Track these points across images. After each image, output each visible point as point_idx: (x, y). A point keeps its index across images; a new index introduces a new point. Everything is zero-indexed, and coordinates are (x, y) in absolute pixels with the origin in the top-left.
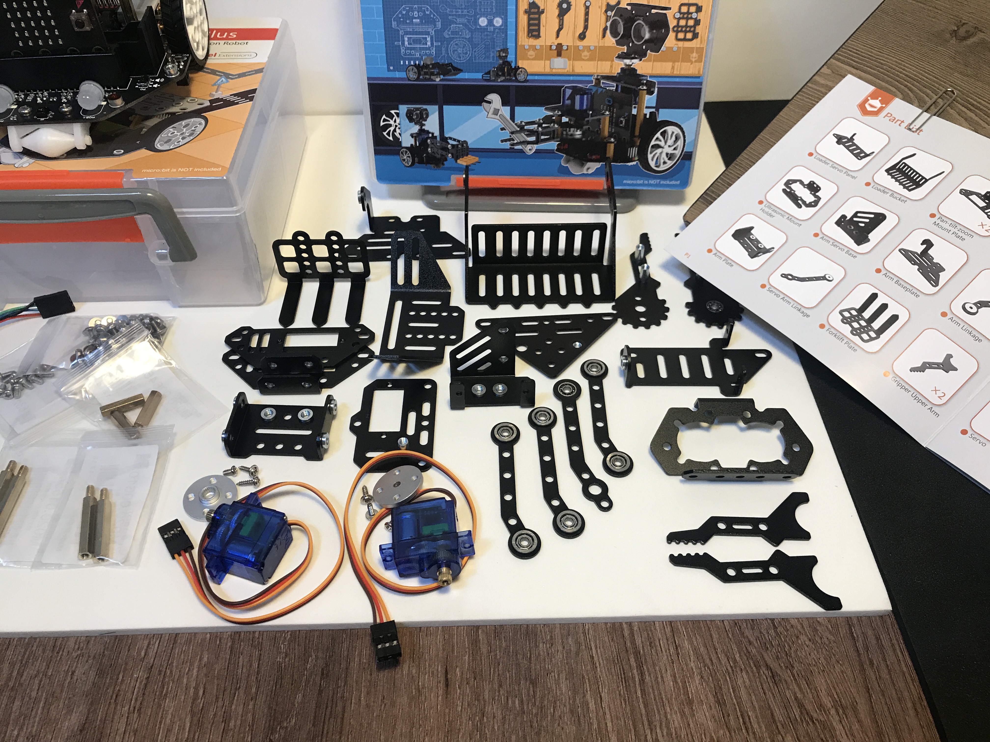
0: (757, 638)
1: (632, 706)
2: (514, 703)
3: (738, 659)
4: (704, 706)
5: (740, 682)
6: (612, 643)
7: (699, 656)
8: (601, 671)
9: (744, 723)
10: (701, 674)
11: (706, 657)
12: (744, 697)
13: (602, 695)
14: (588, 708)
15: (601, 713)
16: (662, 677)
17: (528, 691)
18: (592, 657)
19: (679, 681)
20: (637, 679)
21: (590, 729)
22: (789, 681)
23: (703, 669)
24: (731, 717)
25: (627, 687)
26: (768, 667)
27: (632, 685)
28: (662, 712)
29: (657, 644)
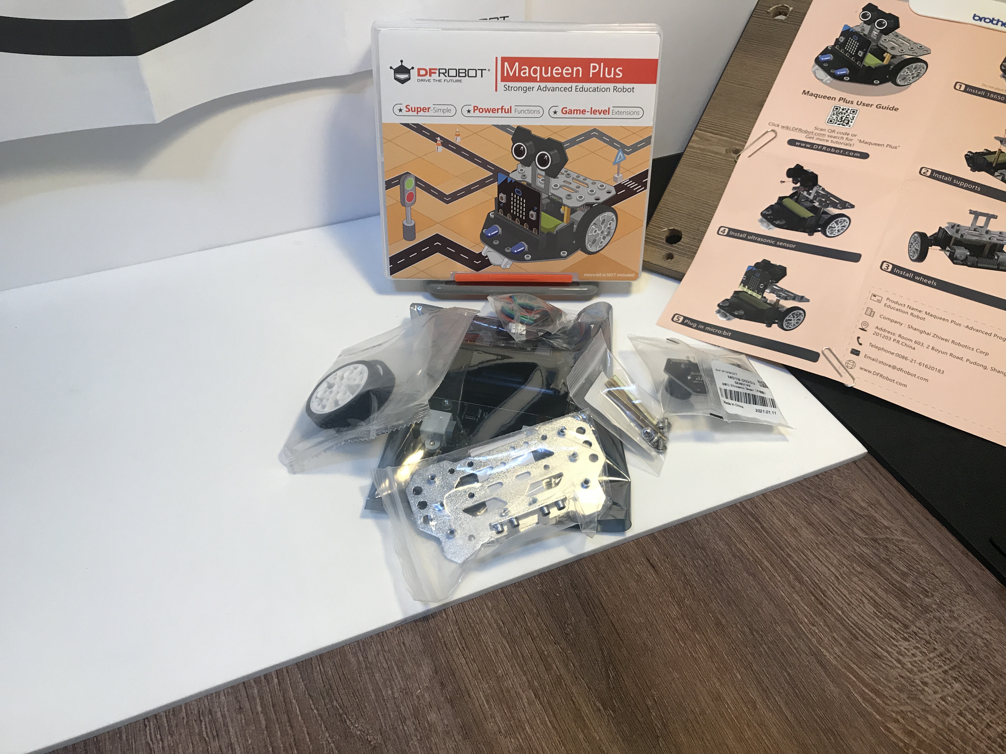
0: (811, 485)
1: (765, 542)
2: (698, 563)
3: (807, 499)
4: (804, 529)
5: (815, 510)
6: (734, 513)
7: (785, 504)
8: (737, 530)
9: (829, 530)
10: (792, 513)
11: (790, 503)
12: (822, 517)
13: (745, 542)
14: (742, 551)
15: (751, 552)
16: (772, 521)
17: (703, 553)
18: (727, 524)
19: (782, 520)
20: (759, 527)
21: (750, 562)
22: (839, 501)
23: (792, 510)
24: (820, 529)
25: (757, 533)
26: (825, 498)
27: (758, 531)
28: (783, 540)
29: (759, 504)
